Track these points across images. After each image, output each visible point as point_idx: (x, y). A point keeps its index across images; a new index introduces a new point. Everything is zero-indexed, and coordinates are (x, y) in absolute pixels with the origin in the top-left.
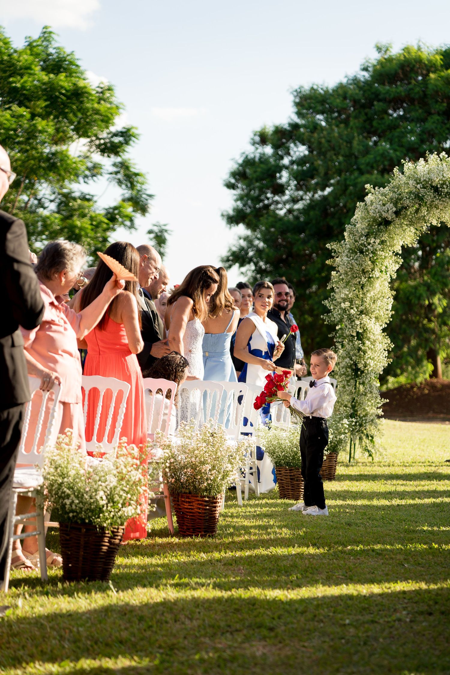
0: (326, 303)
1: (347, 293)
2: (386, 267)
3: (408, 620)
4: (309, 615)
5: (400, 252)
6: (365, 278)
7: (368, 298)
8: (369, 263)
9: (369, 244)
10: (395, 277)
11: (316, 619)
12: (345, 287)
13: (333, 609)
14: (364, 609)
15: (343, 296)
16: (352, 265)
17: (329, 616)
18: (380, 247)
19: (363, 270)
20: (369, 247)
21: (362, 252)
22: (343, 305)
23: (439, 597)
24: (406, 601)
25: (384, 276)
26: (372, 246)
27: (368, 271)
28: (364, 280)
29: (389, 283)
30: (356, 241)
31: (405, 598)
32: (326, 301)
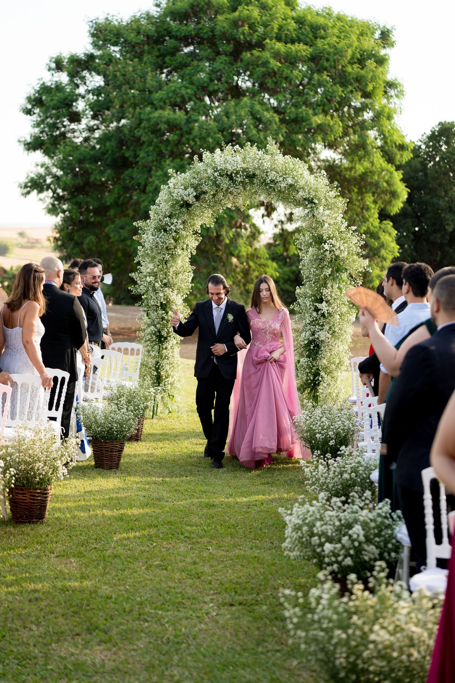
0: (132, 275)
1: (152, 268)
2: (187, 245)
3: (215, 614)
4: (135, 614)
5: (200, 232)
6: (169, 254)
7: (171, 273)
8: (172, 241)
9: (172, 224)
10: (194, 253)
11: (142, 617)
12: (150, 262)
13: (154, 606)
14: (179, 603)
15: (148, 270)
16: (157, 243)
17: (151, 613)
18: (182, 227)
19: (167, 248)
20: (172, 227)
21: (165, 231)
22: (148, 279)
23: (238, 586)
24: (212, 592)
25: (185, 253)
26: (175, 226)
27: (170, 249)
28: (167, 257)
29: (190, 258)
30: (160, 220)
31: (211, 589)
32: (133, 274)
